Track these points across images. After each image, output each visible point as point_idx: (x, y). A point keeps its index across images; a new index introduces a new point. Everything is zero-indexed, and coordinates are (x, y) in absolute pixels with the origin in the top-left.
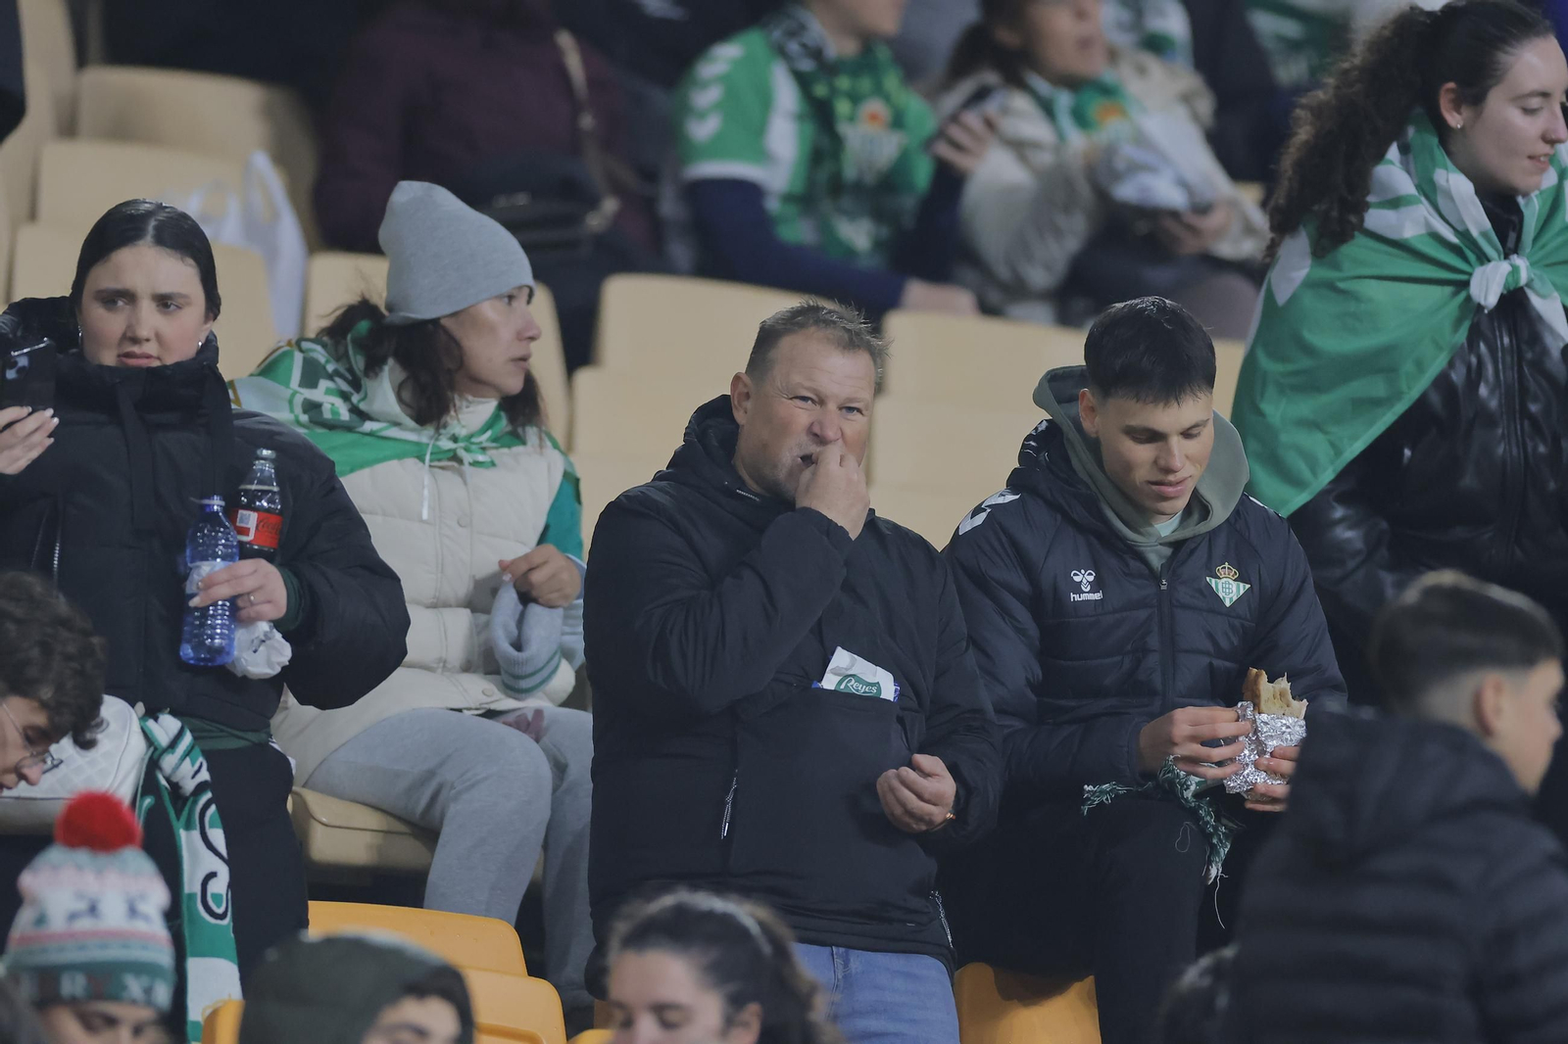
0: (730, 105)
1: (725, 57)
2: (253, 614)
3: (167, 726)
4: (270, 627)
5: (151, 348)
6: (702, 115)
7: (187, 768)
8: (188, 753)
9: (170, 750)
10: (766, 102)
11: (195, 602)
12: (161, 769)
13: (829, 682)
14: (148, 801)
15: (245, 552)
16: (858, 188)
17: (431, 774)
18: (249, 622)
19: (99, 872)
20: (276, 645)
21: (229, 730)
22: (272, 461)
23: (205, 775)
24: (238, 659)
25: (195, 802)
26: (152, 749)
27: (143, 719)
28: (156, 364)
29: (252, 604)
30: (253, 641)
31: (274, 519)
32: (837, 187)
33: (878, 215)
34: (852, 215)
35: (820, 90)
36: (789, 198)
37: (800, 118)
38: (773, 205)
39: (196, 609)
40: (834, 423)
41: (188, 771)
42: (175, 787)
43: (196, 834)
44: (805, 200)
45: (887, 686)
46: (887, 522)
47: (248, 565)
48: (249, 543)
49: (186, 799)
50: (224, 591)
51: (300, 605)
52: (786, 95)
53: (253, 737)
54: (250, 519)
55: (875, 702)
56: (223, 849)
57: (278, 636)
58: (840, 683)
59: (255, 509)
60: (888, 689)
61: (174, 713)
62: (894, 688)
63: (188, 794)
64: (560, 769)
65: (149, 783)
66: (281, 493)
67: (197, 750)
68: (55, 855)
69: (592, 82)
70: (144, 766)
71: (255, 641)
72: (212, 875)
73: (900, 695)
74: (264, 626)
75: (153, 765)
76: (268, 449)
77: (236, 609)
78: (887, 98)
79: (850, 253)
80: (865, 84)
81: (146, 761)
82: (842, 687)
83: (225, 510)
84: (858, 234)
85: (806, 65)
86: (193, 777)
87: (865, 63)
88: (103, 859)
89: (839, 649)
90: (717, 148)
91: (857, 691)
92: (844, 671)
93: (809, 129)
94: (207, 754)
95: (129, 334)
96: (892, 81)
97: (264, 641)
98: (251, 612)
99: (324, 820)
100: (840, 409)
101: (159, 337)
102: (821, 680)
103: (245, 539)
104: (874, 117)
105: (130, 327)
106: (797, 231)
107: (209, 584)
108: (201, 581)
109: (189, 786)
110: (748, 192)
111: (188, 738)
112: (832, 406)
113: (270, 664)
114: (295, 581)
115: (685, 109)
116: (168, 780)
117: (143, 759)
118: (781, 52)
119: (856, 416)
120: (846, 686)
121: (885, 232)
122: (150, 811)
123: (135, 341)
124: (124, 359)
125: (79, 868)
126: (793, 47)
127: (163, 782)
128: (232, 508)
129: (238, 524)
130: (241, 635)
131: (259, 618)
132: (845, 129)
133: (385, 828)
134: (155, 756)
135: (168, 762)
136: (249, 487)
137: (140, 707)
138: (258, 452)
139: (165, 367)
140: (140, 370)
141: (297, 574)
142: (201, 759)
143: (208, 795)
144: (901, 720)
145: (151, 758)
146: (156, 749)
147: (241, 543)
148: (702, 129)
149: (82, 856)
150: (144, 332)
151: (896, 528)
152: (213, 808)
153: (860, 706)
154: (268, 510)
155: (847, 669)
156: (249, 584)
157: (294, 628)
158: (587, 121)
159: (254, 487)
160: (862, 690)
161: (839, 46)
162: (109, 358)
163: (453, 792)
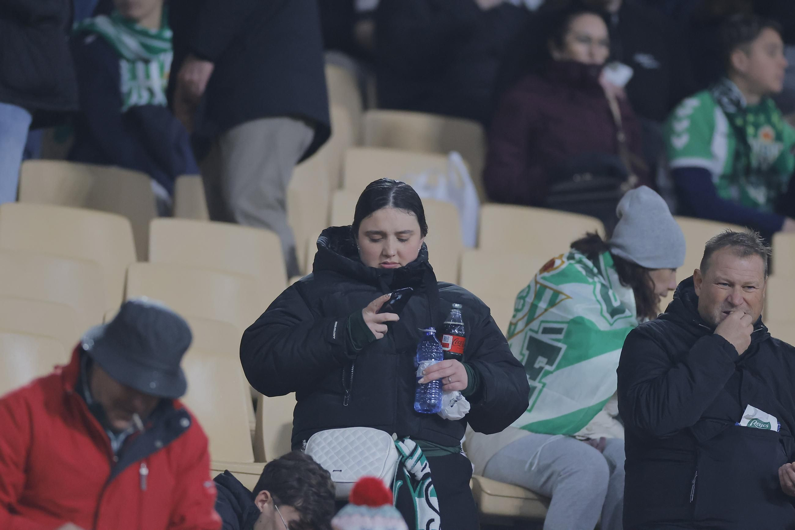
0: (693, 129)
1: (691, 106)
2: (451, 388)
3: (408, 445)
4: (460, 394)
5: (395, 259)
6: (679, 135)
7: (419, 466)
8: (419, 459)
9: (410, 457)
10: (712, 128)
11: (421, 381)
12: (405, 467)
13: (744, 423)
14: (399, 483)
15: (447, 356)
16: (759, 171)
17: (548, 466)
18: (449, 391)
19: (372, 517)
20: (462, 403)
21: (441, 447)
22: (460, 309)
23: (428, 470)
24: (444, 410)
25: (423, 483)
26: (401, 457)
27: (396, 441)
28: (399, 266)
29: (450, 383)
30: (451, 401)
31: (461, 339)
32: (748, 171)
33: (769, 185)
34: (756, 185)
35: (739, 122)
36: (723, 177)
37: (729, 136)
38: (716, 180)
39: (422, 385)
40: (739, 295)
41: (419, 467)
42: (413, 476)
43: (424, 500)
44: (732, 177)
45: (774, 424)
46: (778, 340)
47: (448, 363)
48: (448, 351)
49: (419, 482)
50: (436, 376)
51: (475, 382)
52: (722, 124)
53: (452, 450)
54: (449, 339)
55: (768, 432)
56: (437, 507)
57: (464, 398)
58: (749, 423)
59: (451, 334)
60: (774, 425)
61: (412, 438)
62: (777, 425)
63: (419, 480)
64: (612, 467)
65: (400, 473)
66: (465, 326)
67: (424, 457)
68: (349, 509)
69: (624, 117)
70: (397, 465)
71: (452, 401)
72: (432, 520)
73: (781, 428)
74: (456, 394)
75: (402, 464)
76: (458, 303)
77: (442, 385)
78: (773, 126)
79: (755, 204)
80: (762, 118)
81: (398, 463)
82: (751, 425)
83: (436, 334)
84: (759, 195)
85: (732, 109)
86: (422, 471)
87: (761, 108)
88: (374, 510)
89: (749, 405)
90: (687, 151)
91: (759, 427)
92: (751, 417)
93: (733, 142)
94: (428, 459)
95: (384, 253)
96: (775, 117)
97: (456, 401)
98: (450, 386)
99: (489, 492)
100: (743, 287)
101: (399, 254)
102: (739, 422)
103: (446, 349)
104: (766, 136)
105: (384, 250)
106: (729, 193)
107: (428, 372)
108: (424, 371)
109: (420, 475)
110: (703, 174)
111: (419, 451)
112: (738, 287)
113: (459, 413)
114: (472, 371)
115: (671, 132)
116: (409, 472)
117: (397, 462)
118: (719, 103)
119: (752, 290)
120: (753, 424)
121: (773, 194)
122: (401, 488)
123: (388, 256)
124: (383, 265)
125: (362, 515)
126: (725, 100)
127: (407, 473)
128: (440, 334)
129: (443, 342)
130: (445, 398)
131: (453, 389)
132: (752, 141)
133: (524, 496)
134: (403, 460)
135: (410, 463)
136: (449, 323)
137: (395, 435)
138: (453, 305)
139: (403, 268)
140: (390, 270)
141: (473, 367)
142: (426, 462)
143: (430, 480)
144: (781, 441)
145: (401, 461)
146: (403, 457)
147: (444, 351)
148: (680, 142)
149: (363, 509)
150: (392, 252)
151: (782, 343)
152: (432, 486)
153: (760, 434)
154: (457, 335)
155: (753, 416)
156: (448, 372)
157: (471, 394)
158: (621, 137)
159: (451, 323)
160: (761, 426)
161: (748, 100)
162: (375, 264)
163: (559, 478)
